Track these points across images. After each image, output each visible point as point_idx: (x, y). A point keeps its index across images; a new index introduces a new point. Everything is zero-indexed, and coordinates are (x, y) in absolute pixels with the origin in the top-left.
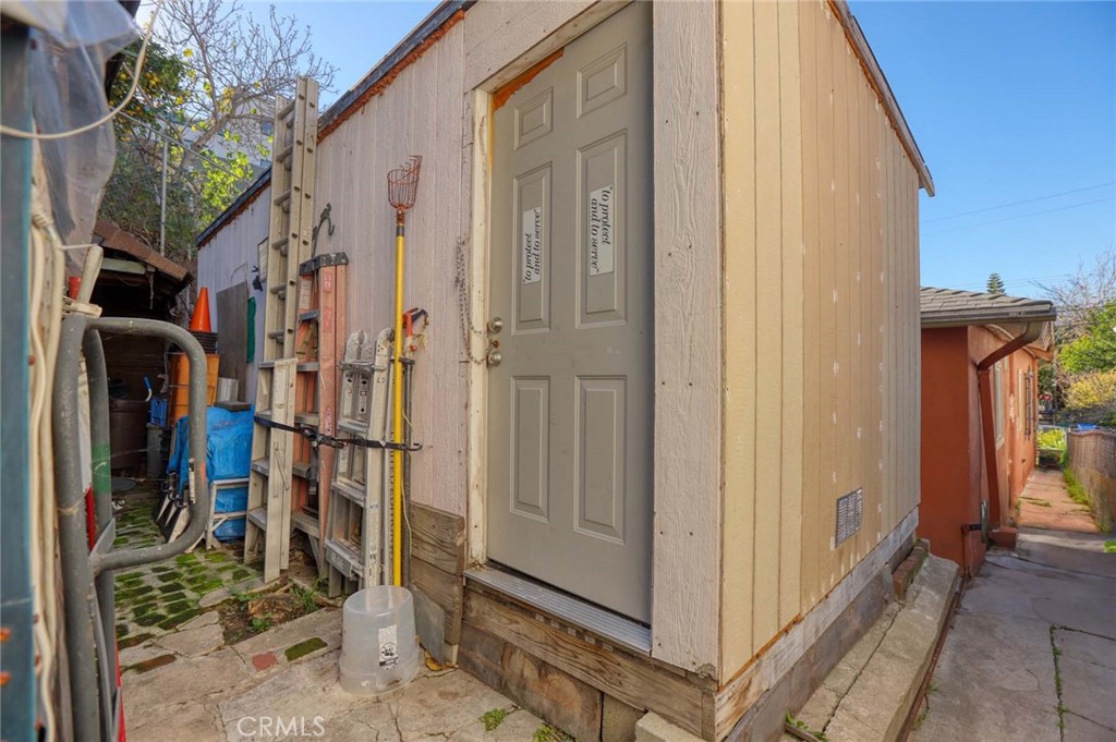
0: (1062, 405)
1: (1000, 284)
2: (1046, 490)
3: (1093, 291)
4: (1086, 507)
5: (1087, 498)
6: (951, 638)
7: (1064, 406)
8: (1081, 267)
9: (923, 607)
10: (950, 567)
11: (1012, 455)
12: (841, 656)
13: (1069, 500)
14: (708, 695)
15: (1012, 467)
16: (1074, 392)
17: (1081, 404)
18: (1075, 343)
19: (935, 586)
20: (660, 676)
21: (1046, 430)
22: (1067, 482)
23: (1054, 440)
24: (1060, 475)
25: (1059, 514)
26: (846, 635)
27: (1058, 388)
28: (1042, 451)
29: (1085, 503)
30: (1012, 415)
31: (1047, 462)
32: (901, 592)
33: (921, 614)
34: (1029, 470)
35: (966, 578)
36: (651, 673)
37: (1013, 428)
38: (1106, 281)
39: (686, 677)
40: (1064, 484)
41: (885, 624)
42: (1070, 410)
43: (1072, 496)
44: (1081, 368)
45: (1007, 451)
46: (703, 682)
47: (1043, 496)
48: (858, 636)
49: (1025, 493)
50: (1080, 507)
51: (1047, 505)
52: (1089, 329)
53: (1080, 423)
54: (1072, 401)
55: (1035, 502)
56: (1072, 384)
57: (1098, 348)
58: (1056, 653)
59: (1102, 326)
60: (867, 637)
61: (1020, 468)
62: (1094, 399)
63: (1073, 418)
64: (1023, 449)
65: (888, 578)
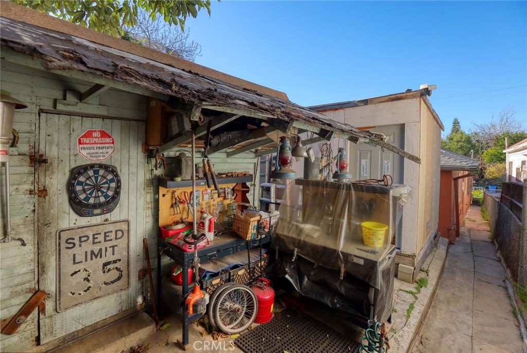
0: (483, 177)
1: (458, 123)
2: (474, 215)
3: (498, 128)
4: (488, 222)
5: (488, 219)
6: (447, 258)
7: (483, 178)
8: (493, 117)
9: (442, 250)
10: (447, 240)
11: (463, 203)
12: (426, 258)
13: (482, 219)
14: (414, 259)
15: (462, 207)
16: (488, 171)
17: (491, 177)
18: (489, 150)
19: (443, 244)
20: (402, 257)
21: (475, 189)
22: (482, 211)
23: (479, 194)
24: (479, 208)
25: (478, 224)
26: (427, 254)
27: (481, 169)
28: (474, 199)
29: (488, 220)
30: (463, 189)
31: (476, 203)
32: (436, 245)
33: (441, 250)
34: (468, 207)
35: (451, 243)
36: (400, 256)
37: (463, 194)
38: (503, 123)
39: (409, 256)
40: (481, 213)
41: (434, 252)
42: (486, 179)
43: (483, 217)
44: (491, 161)
45: (461, 202)
46: (413, 256)
47: (473, 218)
48: (429, 255)
49: (467, 216)
50: (486, 222)
51: (474, 221)
52: (495, 144)
53: (490, 185)
54: (487, 175)
55: (469, 219)
56: (488, 168)
57: (498, 153)
58: (474, 261)
59: (501, 143)
60: (430, 255)
61: (465, 207)
62: (496, 175)
63: (487, 183)
64: (467, 200)
65: (433, 242)
